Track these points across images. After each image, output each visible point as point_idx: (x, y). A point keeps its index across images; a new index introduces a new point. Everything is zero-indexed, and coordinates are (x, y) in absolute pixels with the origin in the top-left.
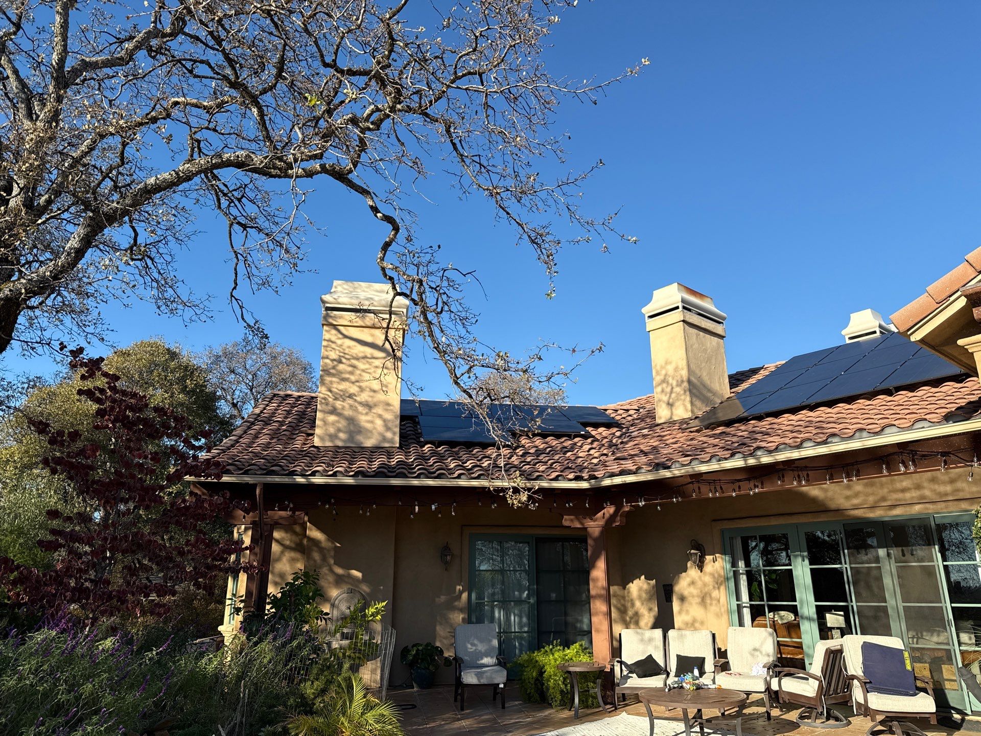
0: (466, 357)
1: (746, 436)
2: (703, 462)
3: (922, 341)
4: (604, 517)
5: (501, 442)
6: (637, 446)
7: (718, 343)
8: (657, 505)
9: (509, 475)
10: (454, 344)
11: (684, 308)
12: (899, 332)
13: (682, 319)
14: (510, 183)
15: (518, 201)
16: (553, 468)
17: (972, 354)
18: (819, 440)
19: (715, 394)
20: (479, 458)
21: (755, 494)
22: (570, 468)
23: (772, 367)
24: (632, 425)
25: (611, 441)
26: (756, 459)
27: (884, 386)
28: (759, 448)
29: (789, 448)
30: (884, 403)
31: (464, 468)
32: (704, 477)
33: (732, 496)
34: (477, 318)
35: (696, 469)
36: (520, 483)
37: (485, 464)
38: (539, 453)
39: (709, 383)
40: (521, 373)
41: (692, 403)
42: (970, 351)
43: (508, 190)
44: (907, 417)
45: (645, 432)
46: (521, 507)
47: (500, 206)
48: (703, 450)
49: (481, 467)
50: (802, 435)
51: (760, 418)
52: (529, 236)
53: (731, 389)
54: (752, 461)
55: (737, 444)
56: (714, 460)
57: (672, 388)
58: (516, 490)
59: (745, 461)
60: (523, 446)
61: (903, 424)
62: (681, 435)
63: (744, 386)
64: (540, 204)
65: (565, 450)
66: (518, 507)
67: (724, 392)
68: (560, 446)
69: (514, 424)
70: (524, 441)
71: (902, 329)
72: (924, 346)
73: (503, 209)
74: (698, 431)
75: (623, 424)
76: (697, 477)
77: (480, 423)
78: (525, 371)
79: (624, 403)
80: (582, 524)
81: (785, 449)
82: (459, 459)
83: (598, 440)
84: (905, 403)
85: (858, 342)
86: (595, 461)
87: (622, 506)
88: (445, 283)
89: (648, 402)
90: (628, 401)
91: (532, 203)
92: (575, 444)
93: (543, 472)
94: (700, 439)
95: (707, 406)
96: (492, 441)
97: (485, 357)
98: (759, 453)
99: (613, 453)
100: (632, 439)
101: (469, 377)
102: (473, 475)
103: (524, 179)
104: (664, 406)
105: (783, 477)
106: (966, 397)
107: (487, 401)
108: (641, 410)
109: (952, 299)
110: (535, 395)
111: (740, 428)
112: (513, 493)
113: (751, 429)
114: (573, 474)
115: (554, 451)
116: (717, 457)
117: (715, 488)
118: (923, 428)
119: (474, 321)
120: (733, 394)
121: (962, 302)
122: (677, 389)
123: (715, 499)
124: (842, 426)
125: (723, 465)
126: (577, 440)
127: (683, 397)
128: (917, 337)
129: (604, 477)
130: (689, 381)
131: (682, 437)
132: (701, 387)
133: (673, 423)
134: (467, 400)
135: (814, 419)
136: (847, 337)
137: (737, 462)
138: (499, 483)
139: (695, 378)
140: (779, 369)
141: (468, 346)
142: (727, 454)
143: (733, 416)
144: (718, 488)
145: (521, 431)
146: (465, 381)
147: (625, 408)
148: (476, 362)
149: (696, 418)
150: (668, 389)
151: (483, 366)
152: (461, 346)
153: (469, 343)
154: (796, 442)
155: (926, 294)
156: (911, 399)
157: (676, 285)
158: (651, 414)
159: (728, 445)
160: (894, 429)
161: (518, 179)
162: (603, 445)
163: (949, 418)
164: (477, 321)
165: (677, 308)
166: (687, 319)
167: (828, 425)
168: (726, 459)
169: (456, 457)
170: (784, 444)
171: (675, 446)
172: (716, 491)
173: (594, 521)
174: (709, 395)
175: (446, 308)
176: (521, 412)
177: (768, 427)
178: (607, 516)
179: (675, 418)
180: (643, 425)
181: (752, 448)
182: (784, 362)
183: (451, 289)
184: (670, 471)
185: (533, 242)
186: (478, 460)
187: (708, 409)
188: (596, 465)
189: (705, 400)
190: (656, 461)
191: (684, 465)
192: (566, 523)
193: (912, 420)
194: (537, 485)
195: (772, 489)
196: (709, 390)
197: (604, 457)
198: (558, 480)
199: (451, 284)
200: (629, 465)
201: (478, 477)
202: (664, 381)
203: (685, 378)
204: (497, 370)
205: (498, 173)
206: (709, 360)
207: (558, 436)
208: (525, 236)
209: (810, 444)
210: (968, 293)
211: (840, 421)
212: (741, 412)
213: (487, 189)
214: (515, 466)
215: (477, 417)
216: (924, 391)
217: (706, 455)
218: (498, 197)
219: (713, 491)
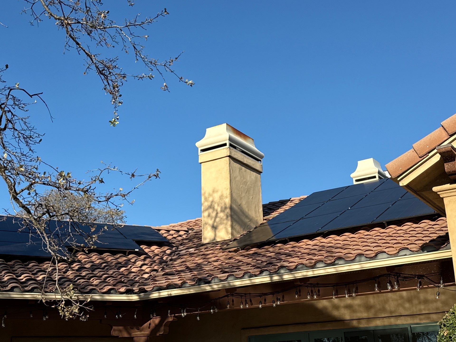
0: (27, 174)
1: (273, 256)
2: (237, 278)
3: (408, 186)
4: (149, 327)
5: (57, 257)
6: (184, 263)
7: (256, 178)
8: (196, 315)
9: (62, 289)
10: (15, 161)
11: (231, 145)
12: (391, 178)
13: (229, 155)
14: (82, 16)
15: (89, 34)
16: (106, 282)
17: (442, 198)
18: (329, 262)
19: (251, 220)
20: (35, 272)
21: (277, 305)
22: (123, 282)
23: (296, 199)
24: (181, 245)
25: (162, 258)
26: (279, 276)
27: (379, 220)
28: (282, 267)
29: (306, 268)
30: (379, 234)
31: (18, 282)
32: (238, 291)
33: (259, 308)
34: (41, 137)
35: (232, 284)
36: (74, 296)
37: (40, 278)
38: (94, 267)
39: (247, 211)
40: (82, 193)
41: (232, 227)
42: (441, 196)
43: (79, 22)
44: (395, 246)
45: (192, 250)
46: (72, 318)
47: (70, 35)
48: (238, 268)
49: (36, 280)
50: (316, 258)
51: (285, 242)
52: (97, 67)
53: (264, 216)
54: (276, 278)
55: (266, 263)
56: (246, 276)
57: (217, 213)
58: (68, 303)
59: (271, 277)
60: (79, 261)
61: (391, 251)
62: (221, 254)
63: (275, 214)
64: (109, 40)
65: (119, 266)
66: (69, 319)
67: (259, 219)
68: (115, 262)
69: (71, 240)
70: (81, 256)
71: (394, 176)
72: (409, 191)
73: (73, 39)
74: (235, 251)
75: (174, 243)
76: (232, 291)
77: (37, 239)
78: (86, 192)
79: (175, 225)
80: (130, 334)
81: (302, 268)
82: (13, 272)
83: (150, 257)
84: (393, 235)
85: (362, 184)
86: (146, 276)
87: (167, 317)
88: (11, 102)
89: (196, 224)
90: (180, 223)
91: (102, 38)
92: (129, 260)
93: (96, 285)
94: (237, 258)
95: (244, 230)
96: (49, 256)
97: (47, 175)
98: (282, 271)
99: (163, 269)
100: (180, 256)
101: (29, 194)
102: (26, 288)
103: (96, 15)
104: (209, 228)
105: (300, 292)
106: (437, 232)
107: (46, 217)
108: (190, 232)
109: (430, 154)
110: (96, 214)
111: (269, 250)
112: (65, 305)
113: (277, 251)
114: (124, 288)
115: (109, 266)
116: (249, 274)
117: (246, 300)
118: (405, 255)
119: (38, 140)
120: (265, 221)
121: (437, 158)
122: (221, 215)
123: (245, 310)
124: (346, 251)
125: (253, 281)
126: (131, 256)
127: (225, 222)
128: (404, 183)
129: (153, 291)
130: (231, 208)
131: (222, 256)
132: (241, 213)
133: (217, 243)
134: (25, 215)
135: (326, 245)
136: (354, 179)
137: (264, 279)
138: (52, 296)
139: (236, 206)
140: (302, 202)
141: (30, 164)
142: (257, 271)
143: (264, 239)
144: (248, 300)
145: (77, 246)
146: (25, 198)
147: (176, 229)
148: (37, 180)
149: (235, 240)
150: (214, 214)
151: (44, 184)
152: (22, 163)
153: (31, 161)
154: (311, 263)
155: (412, 150)
156: (398, 232)
157: (225, 125)
158: (198, 235)
159: (259, 264)
160: (385, 255)
161: (90, 14)
162: (154, 262)
163: (425, 248)
164: (41, 140)
165: (225, 145)
166: (233, 155)
167: (336, 250)
168: (256, 276)
169: (10, 270)
170: (302, 264)
171: (216, 264)
172: (246, 303)
173: (141, 331)
174: (247, 220)
175: (10, 125)
176: (79, 229)
177: (290, 249)
178: (153, 325)
179: (218, 240)
180: (190, 244)
181: (277, 267)
182: (306, 197)
183: (16, 107)
184: (210, 286)
185: (101, 73)
186: (33, 274)
187: (245, 232)
188: (146, 279)
189: (243, 225)
190: (199, 277)
191: (222, 281)
192: (114, 333)
193: (398, 249)
194: (89, 298)
195: (291, 302)
196: (247, 217)
197: (154, 273)
198: (110, 293)
199: (17, 103)
200: (176, 280)
201: (31, 291)
202: (211, 207)
203: (228, 205)
204: (58, 188)
205: (70, 6)
206: (248, 191)
207: (113, 253)
208: (93, 67)
209: (321, 265)
210: (442, 151)
211: (345, 247)
212: (270, 236)
213: (59, 19)
214: (70, 280)
215: (34, 232)
216: (407, 226)
217: (240, 272)
218: (69, 27)
219: (244, 303)
